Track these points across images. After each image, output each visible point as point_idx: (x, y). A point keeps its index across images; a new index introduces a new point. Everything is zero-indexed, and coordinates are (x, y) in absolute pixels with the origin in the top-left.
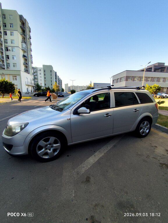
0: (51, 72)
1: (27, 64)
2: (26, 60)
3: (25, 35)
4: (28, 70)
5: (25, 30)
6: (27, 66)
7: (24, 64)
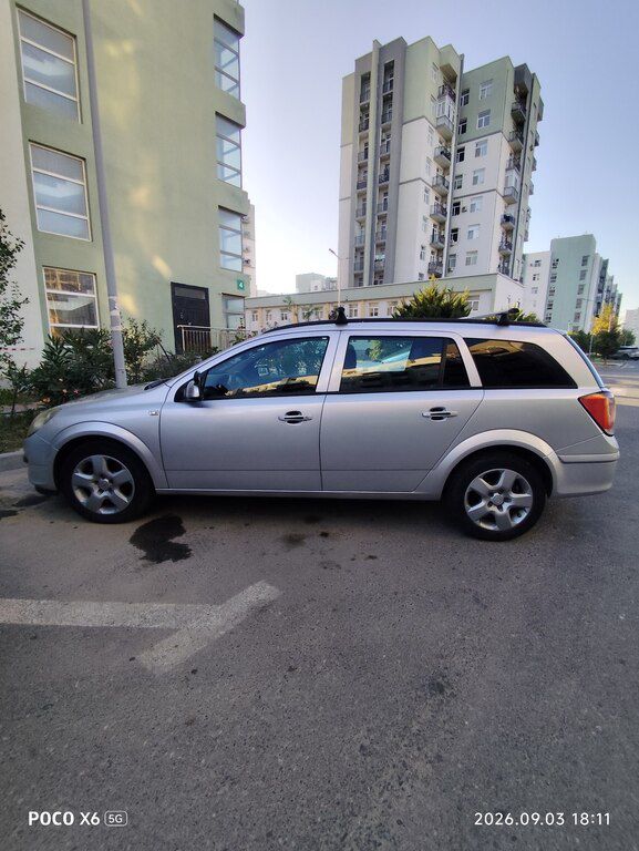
0: (585, 261)
1: (509, 246)
2: (509, 232)
3: (522, 139)
4: (510, 268)
5: (526, 118)
6: (509, 256)
7: (500, 250)
